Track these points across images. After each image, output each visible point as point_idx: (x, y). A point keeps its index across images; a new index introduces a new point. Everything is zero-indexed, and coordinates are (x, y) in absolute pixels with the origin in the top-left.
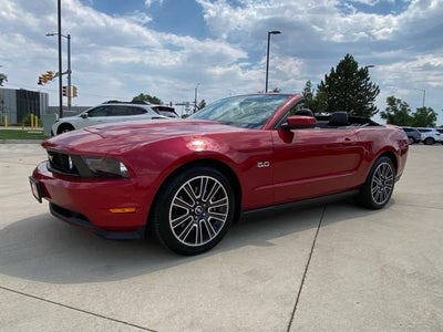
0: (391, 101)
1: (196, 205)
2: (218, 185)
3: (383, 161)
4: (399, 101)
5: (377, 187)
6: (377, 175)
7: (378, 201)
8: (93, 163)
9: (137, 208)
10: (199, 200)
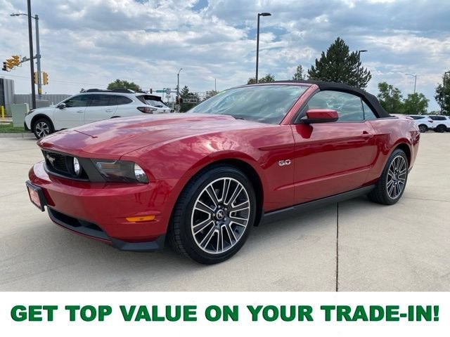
0: (383, 87)
1: (218, 209)
2: (240, 187)
3: (397, 154)
4: (391, 87)
5: (392, 181)
6: (392, 169)
7: (392, 195)
8: (104, 167)
9: (156, 215)
10: (221, 204)
